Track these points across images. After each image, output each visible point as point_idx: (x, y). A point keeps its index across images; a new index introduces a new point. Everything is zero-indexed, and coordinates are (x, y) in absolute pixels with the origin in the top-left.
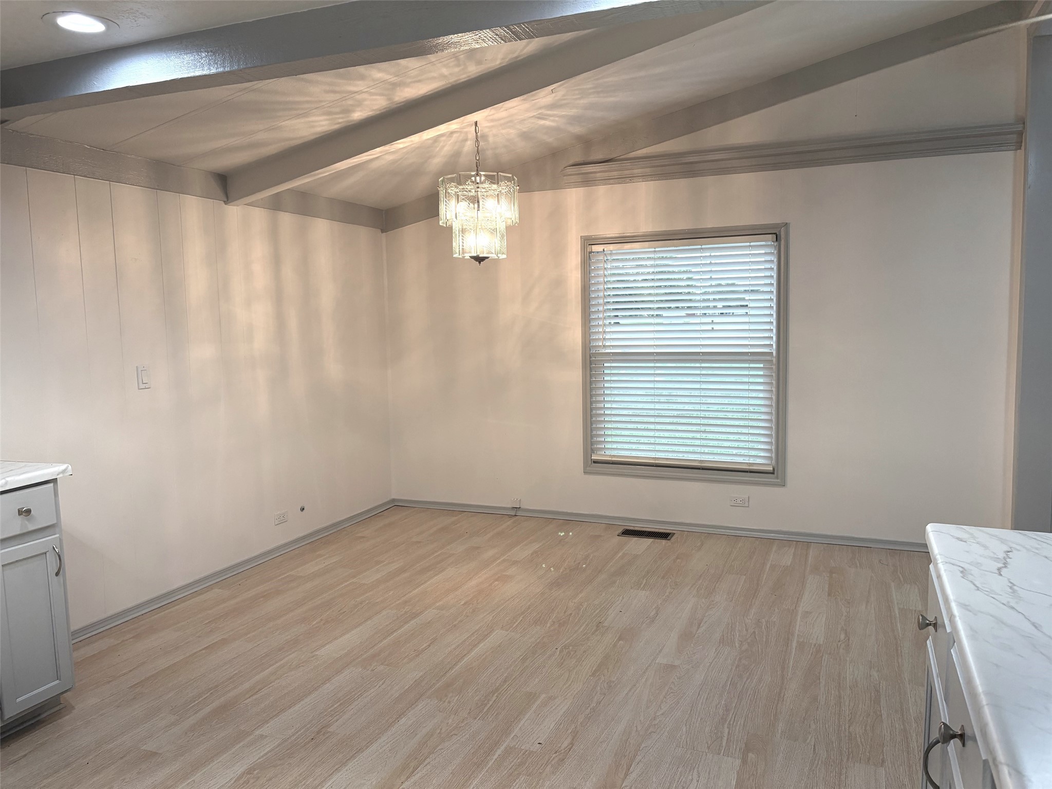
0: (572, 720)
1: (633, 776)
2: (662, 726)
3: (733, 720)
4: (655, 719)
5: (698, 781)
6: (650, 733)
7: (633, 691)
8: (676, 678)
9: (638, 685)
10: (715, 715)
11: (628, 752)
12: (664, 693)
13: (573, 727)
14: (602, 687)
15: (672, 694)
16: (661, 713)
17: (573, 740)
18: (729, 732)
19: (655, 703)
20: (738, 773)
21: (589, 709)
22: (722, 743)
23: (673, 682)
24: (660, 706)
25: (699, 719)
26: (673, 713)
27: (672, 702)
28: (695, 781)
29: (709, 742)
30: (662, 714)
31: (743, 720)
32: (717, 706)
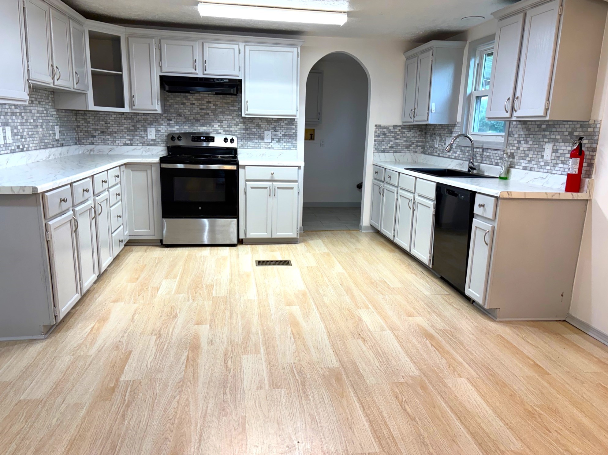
0: (235, 376)
1: (184, 357)
2: (173, 389)
3: (120, 408)
4: (180, 392)
5: (147, 363)
6: (180, 382)
7: (204, 411)
8: (170, 438)
9: (202, 419)
10: (134, 407)
11: (191, 368)
12: (178, 416)
13: (232, 373)
14: (229, 408)
15: (171, 418)
16: (177, 398)
17: (227, 366)
18: (125, 396)
19: (183, 405)
20: (123, 373)
21: (229, 387)
22: (131, 388)
23: (172, 431)
24: (178, 403)
25: (147, 401)
26: (168, 400)
27: (169, 410)
28: (149, 363)
29: (140, 386)
30: (175, 397)
31: (112, 410)
32: (132, 417)
